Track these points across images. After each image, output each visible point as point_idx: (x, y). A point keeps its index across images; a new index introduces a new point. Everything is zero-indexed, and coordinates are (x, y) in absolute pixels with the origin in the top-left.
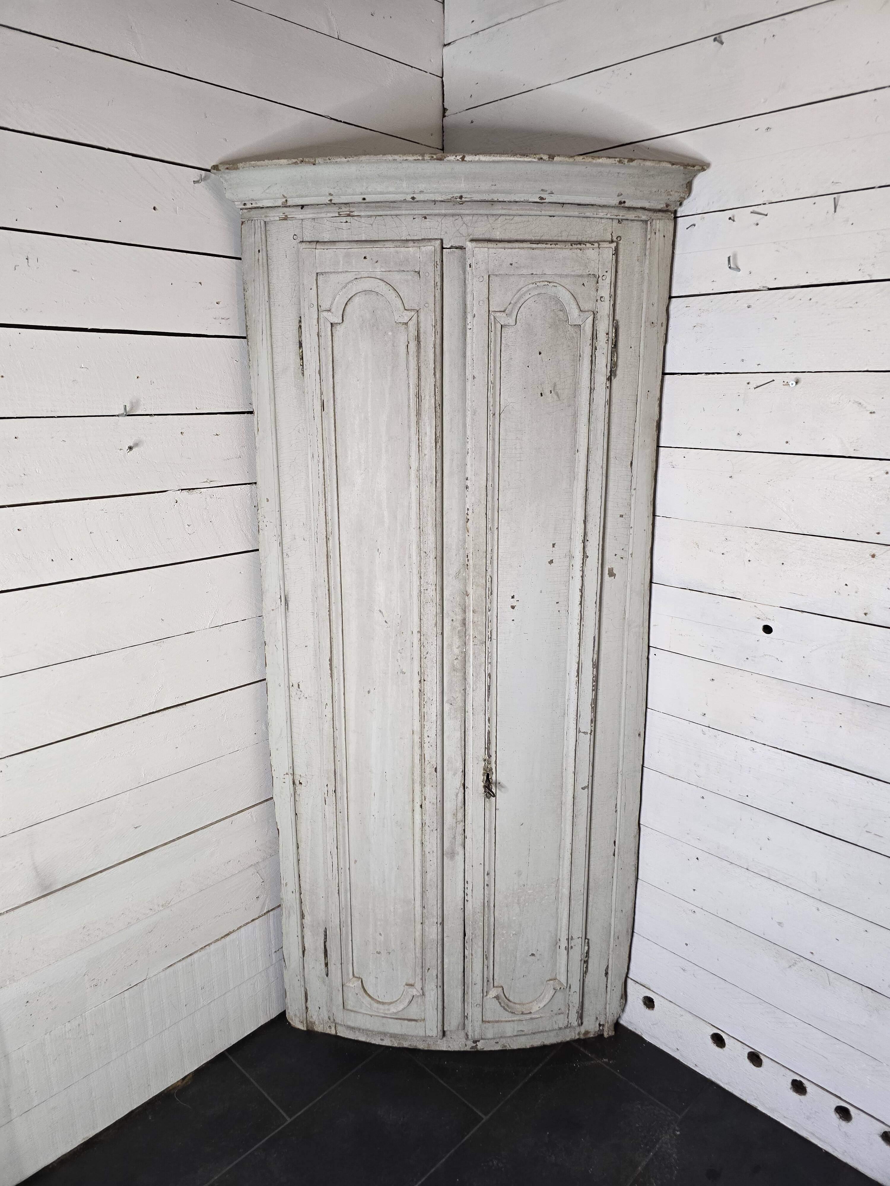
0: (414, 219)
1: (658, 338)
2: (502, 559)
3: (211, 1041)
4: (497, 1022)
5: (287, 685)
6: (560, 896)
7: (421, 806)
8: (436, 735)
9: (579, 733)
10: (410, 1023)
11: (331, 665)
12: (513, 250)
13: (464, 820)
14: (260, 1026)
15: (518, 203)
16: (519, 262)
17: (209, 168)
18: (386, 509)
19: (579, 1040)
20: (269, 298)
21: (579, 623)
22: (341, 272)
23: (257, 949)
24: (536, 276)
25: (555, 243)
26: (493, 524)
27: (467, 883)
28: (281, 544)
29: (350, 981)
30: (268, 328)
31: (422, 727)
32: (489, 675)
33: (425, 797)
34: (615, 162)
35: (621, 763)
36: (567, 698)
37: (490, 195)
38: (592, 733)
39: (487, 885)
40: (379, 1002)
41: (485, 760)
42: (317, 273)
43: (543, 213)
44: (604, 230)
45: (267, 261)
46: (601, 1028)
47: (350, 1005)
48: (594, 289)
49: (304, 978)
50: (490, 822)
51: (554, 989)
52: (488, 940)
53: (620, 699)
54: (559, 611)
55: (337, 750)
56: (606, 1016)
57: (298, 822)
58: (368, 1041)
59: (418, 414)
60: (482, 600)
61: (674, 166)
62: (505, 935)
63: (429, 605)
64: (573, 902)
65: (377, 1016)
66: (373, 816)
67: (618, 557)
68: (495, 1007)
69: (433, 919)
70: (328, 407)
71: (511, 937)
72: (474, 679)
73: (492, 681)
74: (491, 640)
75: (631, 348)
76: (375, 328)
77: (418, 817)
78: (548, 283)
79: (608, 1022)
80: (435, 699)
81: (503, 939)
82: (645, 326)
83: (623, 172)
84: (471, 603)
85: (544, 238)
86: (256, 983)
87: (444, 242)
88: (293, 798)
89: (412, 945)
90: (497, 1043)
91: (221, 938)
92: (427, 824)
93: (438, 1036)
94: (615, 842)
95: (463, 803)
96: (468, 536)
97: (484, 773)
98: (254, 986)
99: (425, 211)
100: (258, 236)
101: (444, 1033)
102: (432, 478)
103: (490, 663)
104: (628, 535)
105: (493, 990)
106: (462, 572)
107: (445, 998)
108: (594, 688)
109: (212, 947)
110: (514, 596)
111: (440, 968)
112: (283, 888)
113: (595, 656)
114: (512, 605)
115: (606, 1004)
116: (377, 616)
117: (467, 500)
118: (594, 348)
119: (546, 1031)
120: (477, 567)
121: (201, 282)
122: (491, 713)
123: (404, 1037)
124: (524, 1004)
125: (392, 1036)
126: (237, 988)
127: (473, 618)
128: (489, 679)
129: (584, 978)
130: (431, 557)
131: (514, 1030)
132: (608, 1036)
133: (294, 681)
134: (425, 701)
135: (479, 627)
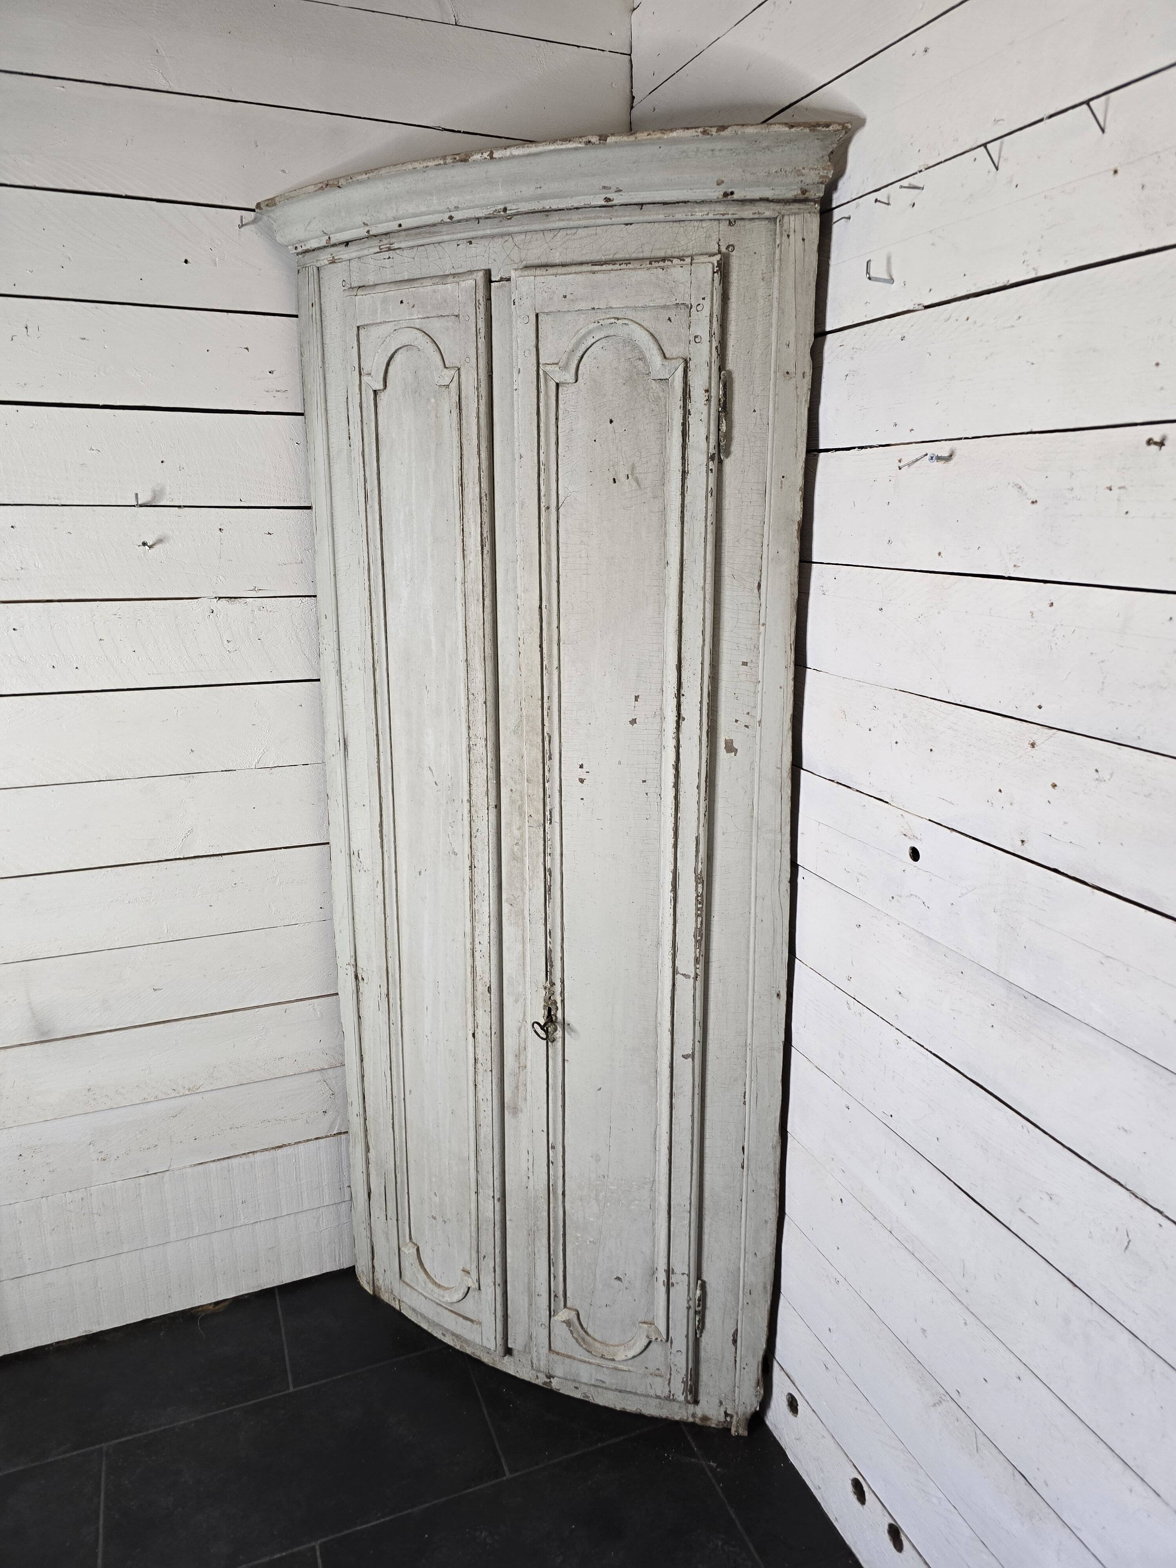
0: (458, 245)
1: (798, 396)
2: (566, 712)
3: (254, 1270)
4: (569, 1357)
5: (347, 852)
6: (655, 1205)
7: (473, 1036)
8: (489, 943)
9: (677, 974)
10: (466, 1322)
11: (381, 831)
12: (567, 276)
14: (325, 1272)
15: (581, 210)
16: (575, 293)
17: (254, 207)
18: (433, 634)
19: (693, 1424)
20: (323, 363)
21: (674, 814)
22: (381, 323)
23: (321, 1176)
24: (599, 311)
25: (628, 262)
26: (550, 662)
27: (528, 1153)
28: (339, 672)
29: (406, 1244)
30: (323, 401)
31: (473, 929)
32: (551, 872)
33: (477, 1024)
34: (697, 134)
35: (749, 1031)
36: (661, 921)
37: (541, 202)
38: (699, 979)
39: (552, 1163)
40: (435, 1283)
41: (545, 988)
42: (358, 327)
43: (614, 220)
44: (706, 237)
45: (321, 317)
46: (728, 1419)
47: (407, 1276)
48: (686, 326)
49: (371, 1228)
50: (555, 1076)
51: (648, 1337)
54: (647, 794)
55: (389, 943)
56: (735, 1403)
57: (361, 1026)
58: (430, 1331)
59: (462, 505)
60: (538, 766)
61: (793, 130)
62: (580, 1239)
63: (478, 766)
64: (672, 1218)
65: (431, 1300)
66: (427, 1036)
67: (741, 724)
68: (567, 1336)
69: (489, 1192)
70: (372, 499)
71: (588, 1245)
72: (532, 875)
73: (554, 882)
74: (551, 824)
75: (754, 411)
76: (417, 395)
77: (470, 1048)
78: (616, 321)
79: (737, 1414)
80: (487, 894)
81: (577, 1244)
82: (776, 379)
83: (719, 148)
84: (526, 768)
85: (618, 256)
86: (321, 1219)
87: (493, 273)
88: (355, 996)
89: (468, 1220)
90: (577, 1388)
91: (270, 1149)
92: (481, 1061)
93: (499, 1352)
94: (743, 1148)
96: (521, 674)
97: (545, 1005)
98: (318, 1221)
99: (468, 233)
100: (312, 286)
101: (508, 1351)
102: (478, 594)
103: (550, 854)
104: (755, 693)
105: (564, 1310)
107: (508, 1302)
108: (698, 912)
110: (582, 764)
112: (349, 1109)
113: (701, 866)
114: (580, 777)
115: (735, 1386)
116: (427, 773)
118: (686, 413)
119: (636, 1394)
120: (531, 718)
121: (248, 347)
122: (554, 923)
123: (466, 1341)
124: (607, 1345)
125: (453, 1334)
126: (293, 1215)
127: (528, 789)
128: (549, 877)
129: (698, 1336)
130: (480, 702)
131: (591, 1376)
132: (736, 1434)
133: (354, 848)
134: (476, 895)
135: (535, 803)
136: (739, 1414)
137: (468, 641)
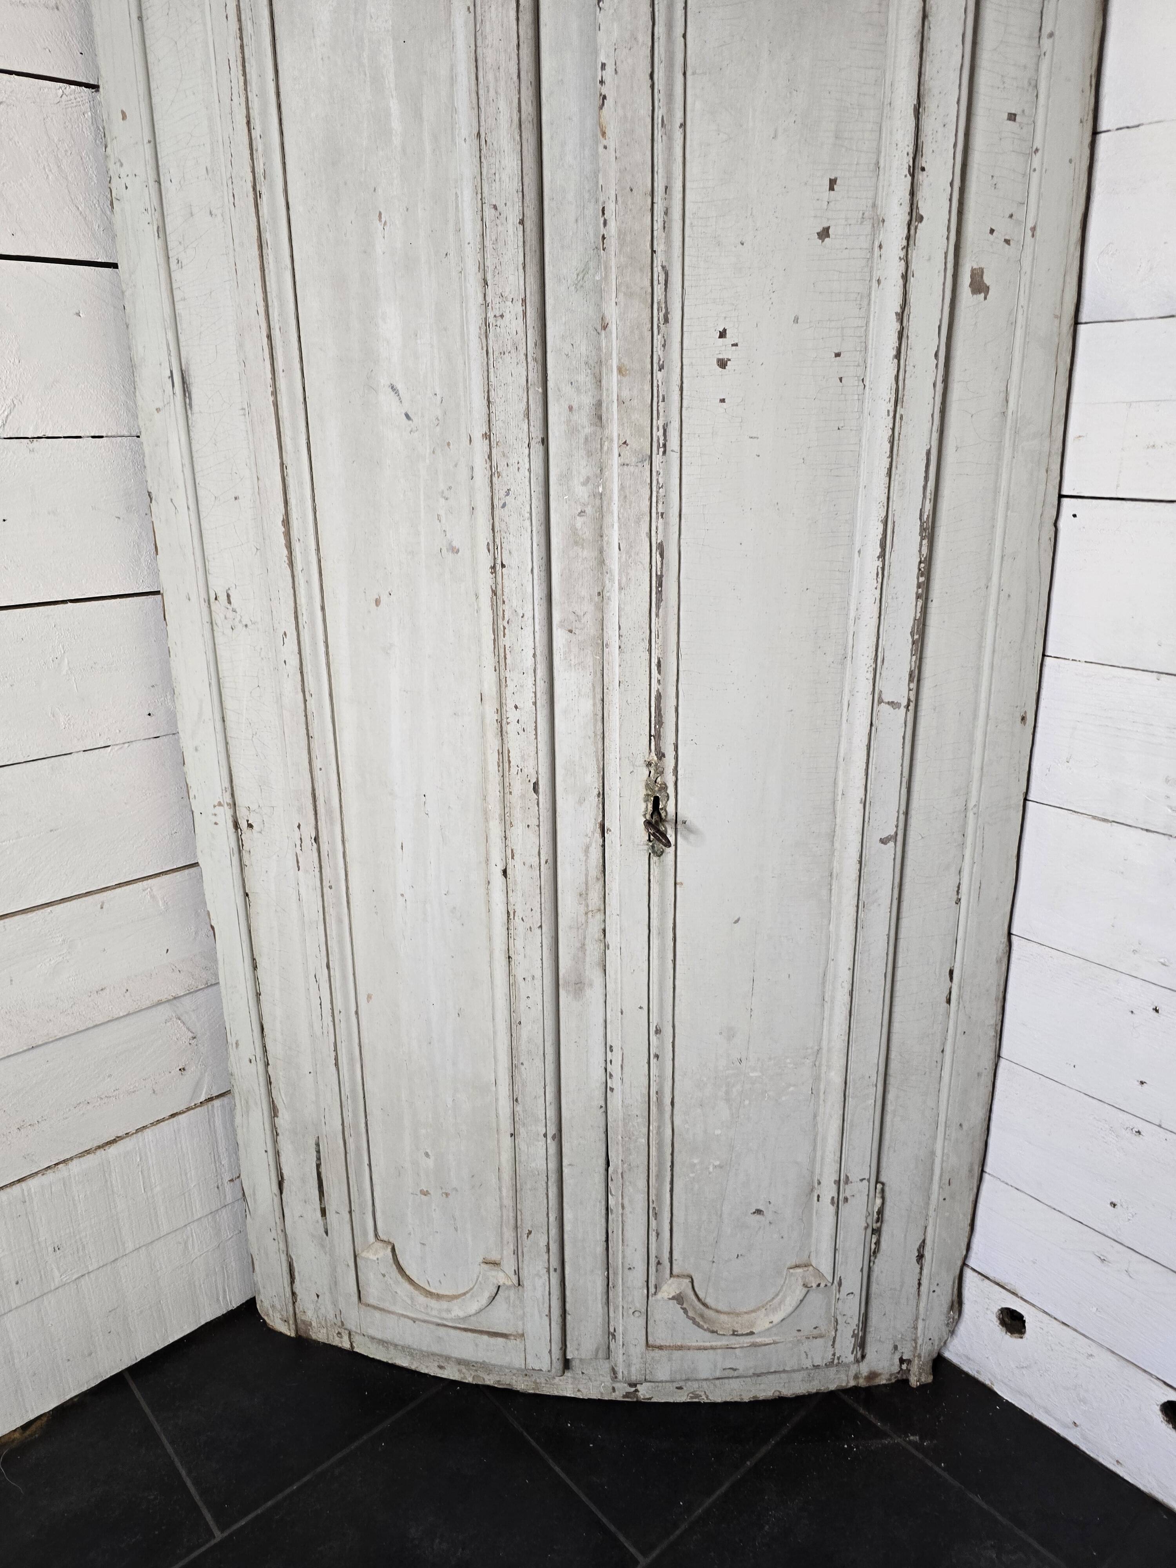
2: (694, 219)
3: (86, 1355)
4: (680, 1348)
5: (203, 595)
6: (822, 1087)
7: (505, 872)
8: (535, 703)
9: (879, 703)
10: (493, 1340)
11: (288, 534)
13: (602, 908)
14: (203, 1323)
18: (394, 93)
19: (856, 1389)
21: (892, 409)
23: (186, 1174)
26: (670, 110)
27: (611, 1051)
28: (162, 231)
29: (369, 1247)
31: (501, 683)
32: (661, 547)
33: (512, 850)
35: (975, 786)
36: (852, 615)
38: (912, 707)
39: (657, 1056)
40: (429, 1294)
41: (649, 764)
46: (904, 1367)
47: (372, 1294)
49: (286, 1235)
50: (663, 913)
51: (805, 1285)
52: (657, 1176)
53: (982, 629)
54: (841, 379)
55: (315, 745)
56: (916, 1343)
57: (252, 911)
58: (413, 1367)
62: (698, 1167)
63: (509, 361)
64: (850, 1101)
65: (425, 1321)
66: (402, 895)
67: (999, 236)
68: (675, 1318)
69: (536, 1128)
71: (710, 1173)
72: (623, 559)
73: (668, 565)
74: (664, 453)
77: (498, 897)
79: (919, 1356)
80: (529, 614)
81: (692, 1175)
84: (615, 347)
86: (190, 1242)
88: (235, 859)
89: (494, 1181)
90: (680, 1388)
91: (96, 1149)
92: (520, 914)
93: (553, 1370)
94: (951, 972)
95: (601, 868)
96: (605, 147)
97: (648, 795)
98: (186, 1247)
101: (567, 1364)
103: (662, 514)
104: (1027, 178)
105: (670, 1282)
106: (591, 271)
107: (568, 1293)
108: (920, 591)
109: (74, 1166)
110: (725, 330)
111: (554, 1231)
112: (232, 1051)
113: (928, 506)
114: (721, 357)
115: (917, 1319)
116: (386, 399)
117: (601, 37)
119: (784, 1371)
120: (628, 239)
122: (664, 648)
123: (485, 1367)
124: (738, 1315)
125: (460, 1362)
126: (144, 1248)
127: (620, 388)
128: (659, 559)
129: (872, 1264)
130: (510, 221)
131: (715, 1366)
132: (918, 1384)
133: (218, 586)
134: (506, 619)
135: (635, 416)
136: (923, 1355)
137: (481, 92)
